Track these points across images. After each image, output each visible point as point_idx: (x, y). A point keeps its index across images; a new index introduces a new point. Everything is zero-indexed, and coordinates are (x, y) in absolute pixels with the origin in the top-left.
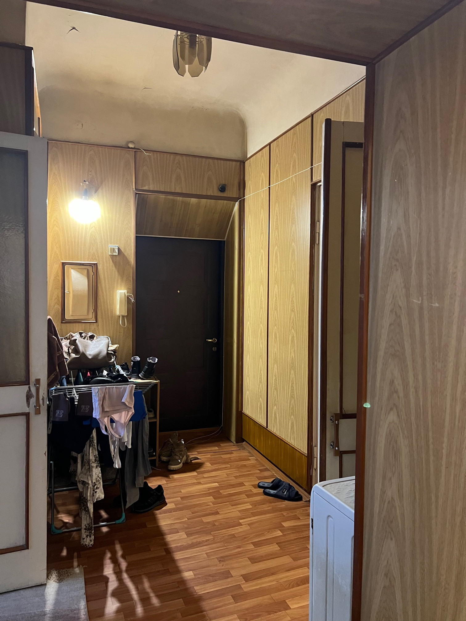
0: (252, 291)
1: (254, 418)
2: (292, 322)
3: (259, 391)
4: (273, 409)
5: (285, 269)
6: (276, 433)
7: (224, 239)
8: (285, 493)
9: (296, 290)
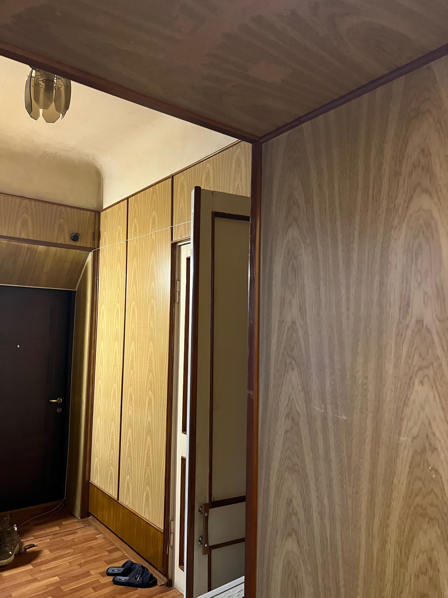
0: (105, 347)
1: (103, 489)
2: (150, 383)
3: (109, 458)
4: (125, 479)
5: (143, 326)
6: (129, 506)
7: (75, 289)
8: (138, 579)
9: (155, 348)
